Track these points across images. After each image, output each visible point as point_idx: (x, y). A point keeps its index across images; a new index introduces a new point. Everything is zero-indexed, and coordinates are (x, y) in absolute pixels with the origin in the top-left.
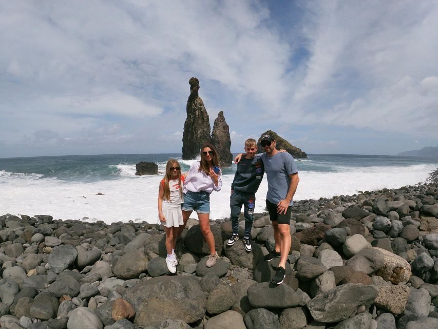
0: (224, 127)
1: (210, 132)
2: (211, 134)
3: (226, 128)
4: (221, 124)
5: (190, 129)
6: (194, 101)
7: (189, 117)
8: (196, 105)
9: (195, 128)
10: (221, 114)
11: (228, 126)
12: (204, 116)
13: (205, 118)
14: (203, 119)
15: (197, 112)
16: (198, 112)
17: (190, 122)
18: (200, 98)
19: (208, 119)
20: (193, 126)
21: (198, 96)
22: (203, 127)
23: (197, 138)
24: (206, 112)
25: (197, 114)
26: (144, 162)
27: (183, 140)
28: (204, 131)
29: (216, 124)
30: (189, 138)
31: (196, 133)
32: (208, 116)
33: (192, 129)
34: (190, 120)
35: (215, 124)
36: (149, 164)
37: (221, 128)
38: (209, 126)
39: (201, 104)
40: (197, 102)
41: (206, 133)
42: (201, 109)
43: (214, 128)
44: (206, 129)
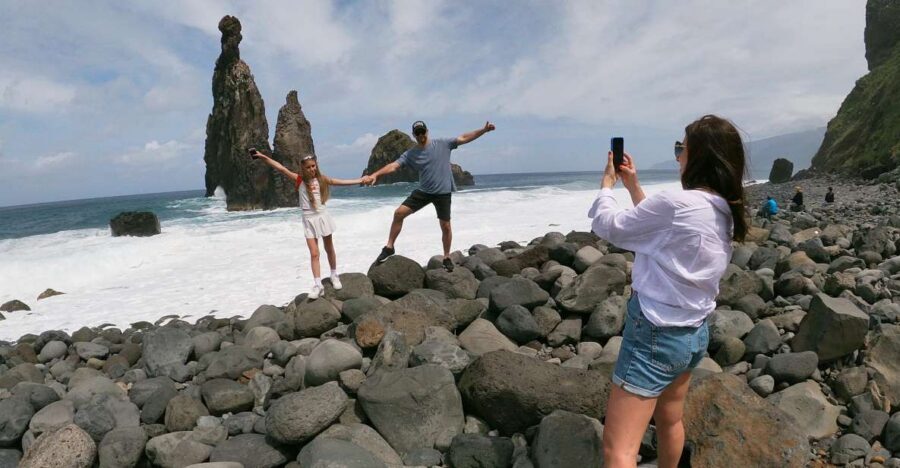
0: (300, 125)
1: (267, 138)
2: (271, 141)
3: (304, 126)
4: (293, 119)
5: (222, 133)
6: (230, 69)
7: (217, 104)
8: (235, 78)
9: (234, 130)
10: (293, 97)
11: (308, 123)
12: (252, 102)
13: (256, 108)
14: (251, 109)
15: (237, 93)
16: (241, 94)
17: (221, 116)
18: (242, 63)
19: (262, 110)
20: (228, 124)
21: (238, 58)
22: (250, 126)
23: (238, 150)
24: (258, 93)
25: (238, 97)
26: (130, 214)
27: (206, 158)
28: (254, 135)
29: (282, 119)
30: (219, 153)
31: (237, 140)
32: (262, 102)
33: (227, 132)
34: (221, 112)
35: (279, 119)
36: (140, 215)
37: (295, 127)
38: (264, 125)
39: (246, 76)
40: (238, 71)
41: (260, 139)
42: (245, 86)
43: (279, 129)
44: (258, 132)
